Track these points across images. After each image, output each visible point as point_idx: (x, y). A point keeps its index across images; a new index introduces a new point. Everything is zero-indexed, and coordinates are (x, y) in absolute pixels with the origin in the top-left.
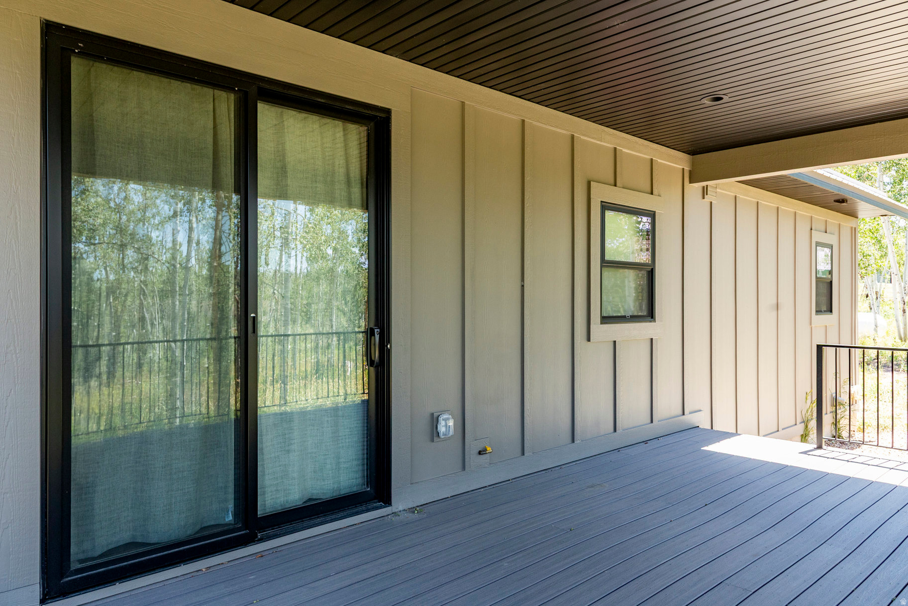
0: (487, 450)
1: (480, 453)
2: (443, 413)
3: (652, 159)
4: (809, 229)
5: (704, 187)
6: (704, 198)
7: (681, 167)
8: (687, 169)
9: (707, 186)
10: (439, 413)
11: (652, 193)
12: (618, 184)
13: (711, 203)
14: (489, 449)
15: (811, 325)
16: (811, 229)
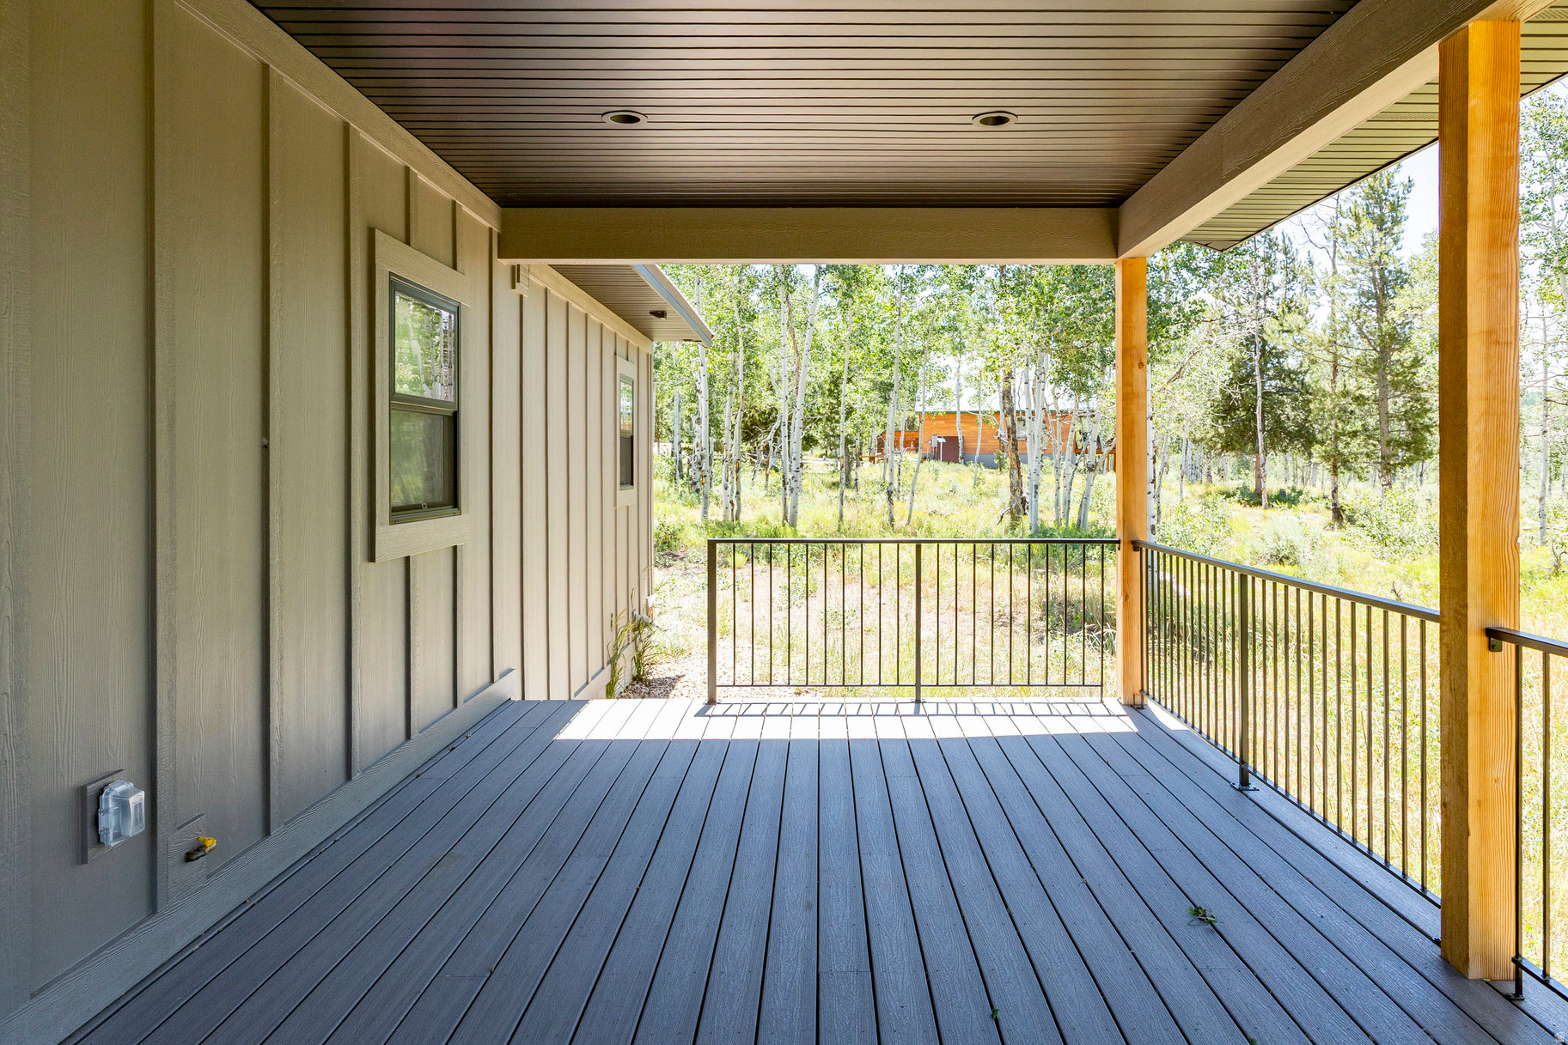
0: (205, 846)
1: (188, 858)
2: (110, 779)
3: (455, 202)
4: (613, 354)
5: (513, 267)
6: (514, 287)
7: (488, 225)
8: (496, 230)
9: (519, 266)
10: (101, 783)
11: (455, 267)
12: (413, 242)
13: (521, 296)
14: (211, 843)
15: (615, 506)
16: (615, 354)
